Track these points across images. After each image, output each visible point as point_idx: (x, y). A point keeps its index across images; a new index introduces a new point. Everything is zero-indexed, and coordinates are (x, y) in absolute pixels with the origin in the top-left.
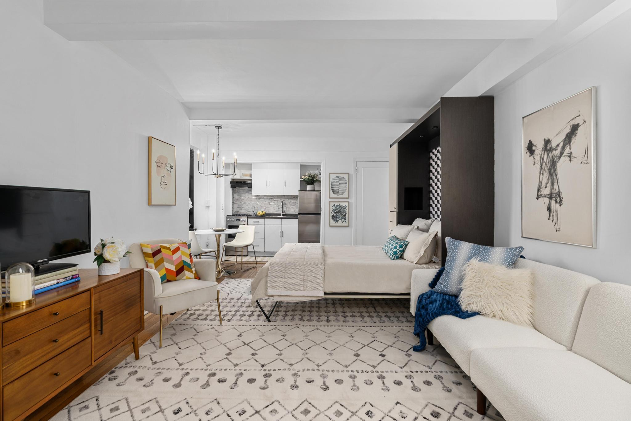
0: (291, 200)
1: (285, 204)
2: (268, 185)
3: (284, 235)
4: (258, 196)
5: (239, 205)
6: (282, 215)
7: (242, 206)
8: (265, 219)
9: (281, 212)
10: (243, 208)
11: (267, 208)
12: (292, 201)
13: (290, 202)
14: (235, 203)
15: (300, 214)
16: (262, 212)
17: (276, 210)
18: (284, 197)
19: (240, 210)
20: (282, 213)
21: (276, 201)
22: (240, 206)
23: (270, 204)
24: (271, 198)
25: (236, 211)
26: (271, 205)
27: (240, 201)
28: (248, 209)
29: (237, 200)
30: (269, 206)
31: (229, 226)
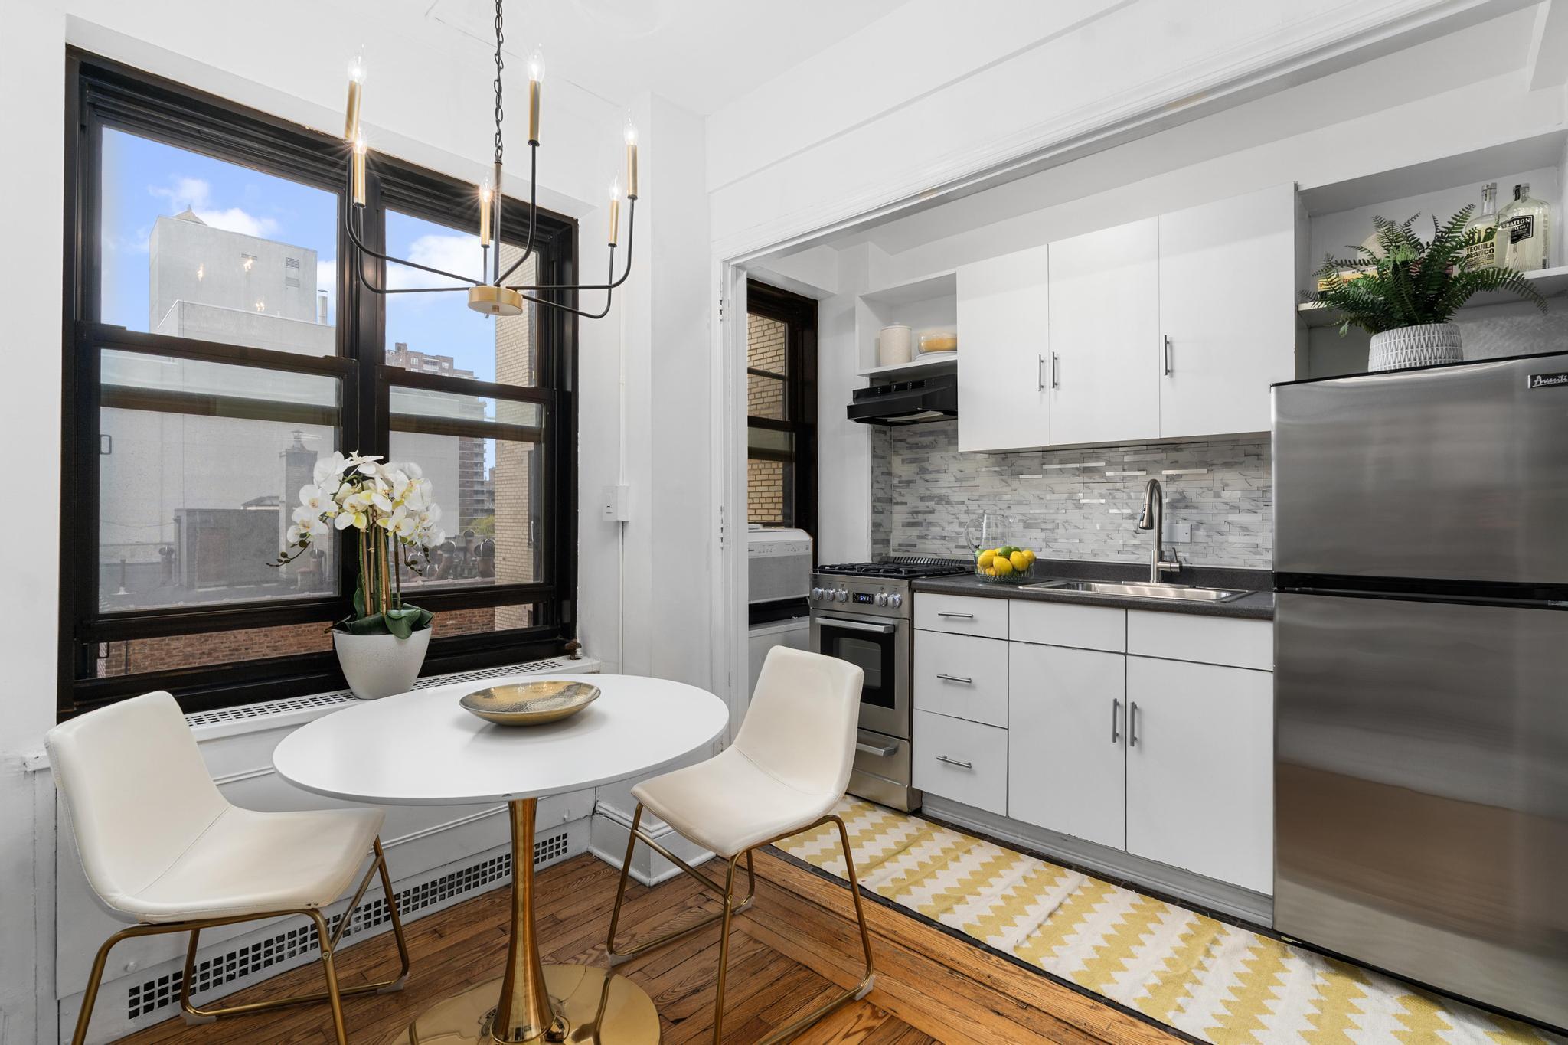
0: (1231, 476)
1: (1181, 502)
2: (1048, 381)
3: (1148, 731)
4: (1009, 461)
5: (917, 512)
6: (1154, 574)
7: (930, 517)
8: (1014, 603)
9: (1147, 556)
10: (935, 531)
11: (1061, 531)
12: (1234, 485)
13: (1218, 486)
14: (897, 504)
15: (1285, 581)
16: (1007, 554)
17: (1118, 541)
18: (1174, 456)
19: (919, 537)
20: (1155, 565)
21: (1119, 486)
22: (920, 518)
23: (1080, 507)
24: (1087, 470)
25: (900, 545)
26: (1086, 510)
27: (922, 491)
28: (959, 533)
29: (908, 483)
30: (1075, 516)
31: (823, 627)
